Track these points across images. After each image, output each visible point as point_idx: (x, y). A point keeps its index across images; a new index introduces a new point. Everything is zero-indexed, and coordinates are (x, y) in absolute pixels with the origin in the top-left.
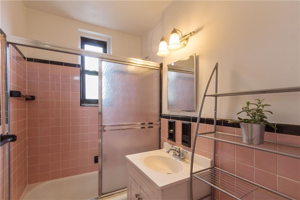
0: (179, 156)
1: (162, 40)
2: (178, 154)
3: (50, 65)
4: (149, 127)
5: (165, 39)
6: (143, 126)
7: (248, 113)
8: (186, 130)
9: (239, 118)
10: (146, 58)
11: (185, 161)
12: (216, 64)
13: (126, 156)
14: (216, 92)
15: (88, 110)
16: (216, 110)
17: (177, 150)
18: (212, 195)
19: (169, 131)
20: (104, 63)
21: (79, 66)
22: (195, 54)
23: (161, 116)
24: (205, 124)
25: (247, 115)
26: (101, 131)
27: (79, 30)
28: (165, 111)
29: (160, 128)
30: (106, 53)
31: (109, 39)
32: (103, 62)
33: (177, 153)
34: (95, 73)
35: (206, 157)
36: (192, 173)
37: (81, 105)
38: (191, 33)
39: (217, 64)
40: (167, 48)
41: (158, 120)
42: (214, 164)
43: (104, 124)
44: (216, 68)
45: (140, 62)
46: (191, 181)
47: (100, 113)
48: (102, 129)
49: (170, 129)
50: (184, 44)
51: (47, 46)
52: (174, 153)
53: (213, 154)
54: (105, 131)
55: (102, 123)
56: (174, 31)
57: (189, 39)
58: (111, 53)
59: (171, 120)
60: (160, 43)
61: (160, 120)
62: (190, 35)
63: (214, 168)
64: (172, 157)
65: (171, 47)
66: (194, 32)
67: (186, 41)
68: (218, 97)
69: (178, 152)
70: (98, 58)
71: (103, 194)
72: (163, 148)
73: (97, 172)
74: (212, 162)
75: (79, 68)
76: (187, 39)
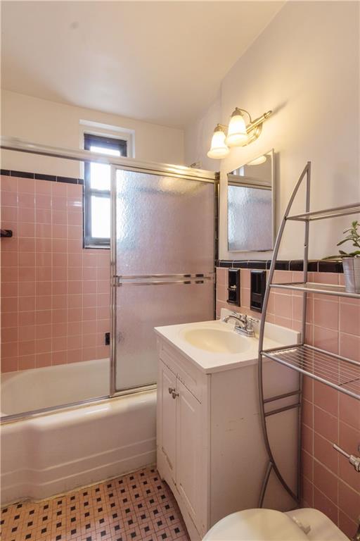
0: (246, 328)
1: (217, 129)
2: (244, 326)
3: (35, 181)
4: (197, 282)
5: (221, 128)
6: (188, 279)
7: (355, 241)
8: (259, 284)
9: (341, 252)
10: (193, 166)
11: (255, 337)
12: (307, 163)
13: (155, 328)
14: (308, 209)
15: (95, 255)
16: (306, 245)
17: (242, 319)
18: (300, 394)
19: (229, 287)
20: (121, 174)
21: (81, 182)
22: (273, 150)
23: (217, 263)
24: (289, 271)
25: (354, 245)
26: (115, 286)
27: (82, 122)
28: (224, 255)
29: (215, 285)
30: (126, 156)
31: (131, 136)
32: (118, 170)
33: (241, 323)
34: (106, 194)
35: (291, 328)
36: (261, 351)
37: (84, 247)
38: (265, 114)
39: (309, 163)
40: (225, 142)
41: (212, 271)
42: (304, 340)
43: (118, 274)
44: (307, 170)
45: (181, 170)
46: (260, 364)
47: (114, 264)
48: (116, 281)
49: (231, 283)
50: (254, 134)
51: (31, 147)
52: (236, 324)
53: (301, 321)
54: (120, 285)
55: (116, 272)
56: (237, 112)
57: (264, 125)
58: (134, 157)
59: (234, 270)
60: (212, 136)
61: (215, 271)
62: (263, 117)
63: (303, 345)
64: (232, 331)
65: (233, 139)
66: (271, 112)
67: (258, 130)
68: (310, 223)
69: (243, 322)
70: (110, 164)
71: (117, 391)
72: (219, 319)
73: (108, 360)
74: (299, 335)
75: (81, 186)
76: (260, 126)
